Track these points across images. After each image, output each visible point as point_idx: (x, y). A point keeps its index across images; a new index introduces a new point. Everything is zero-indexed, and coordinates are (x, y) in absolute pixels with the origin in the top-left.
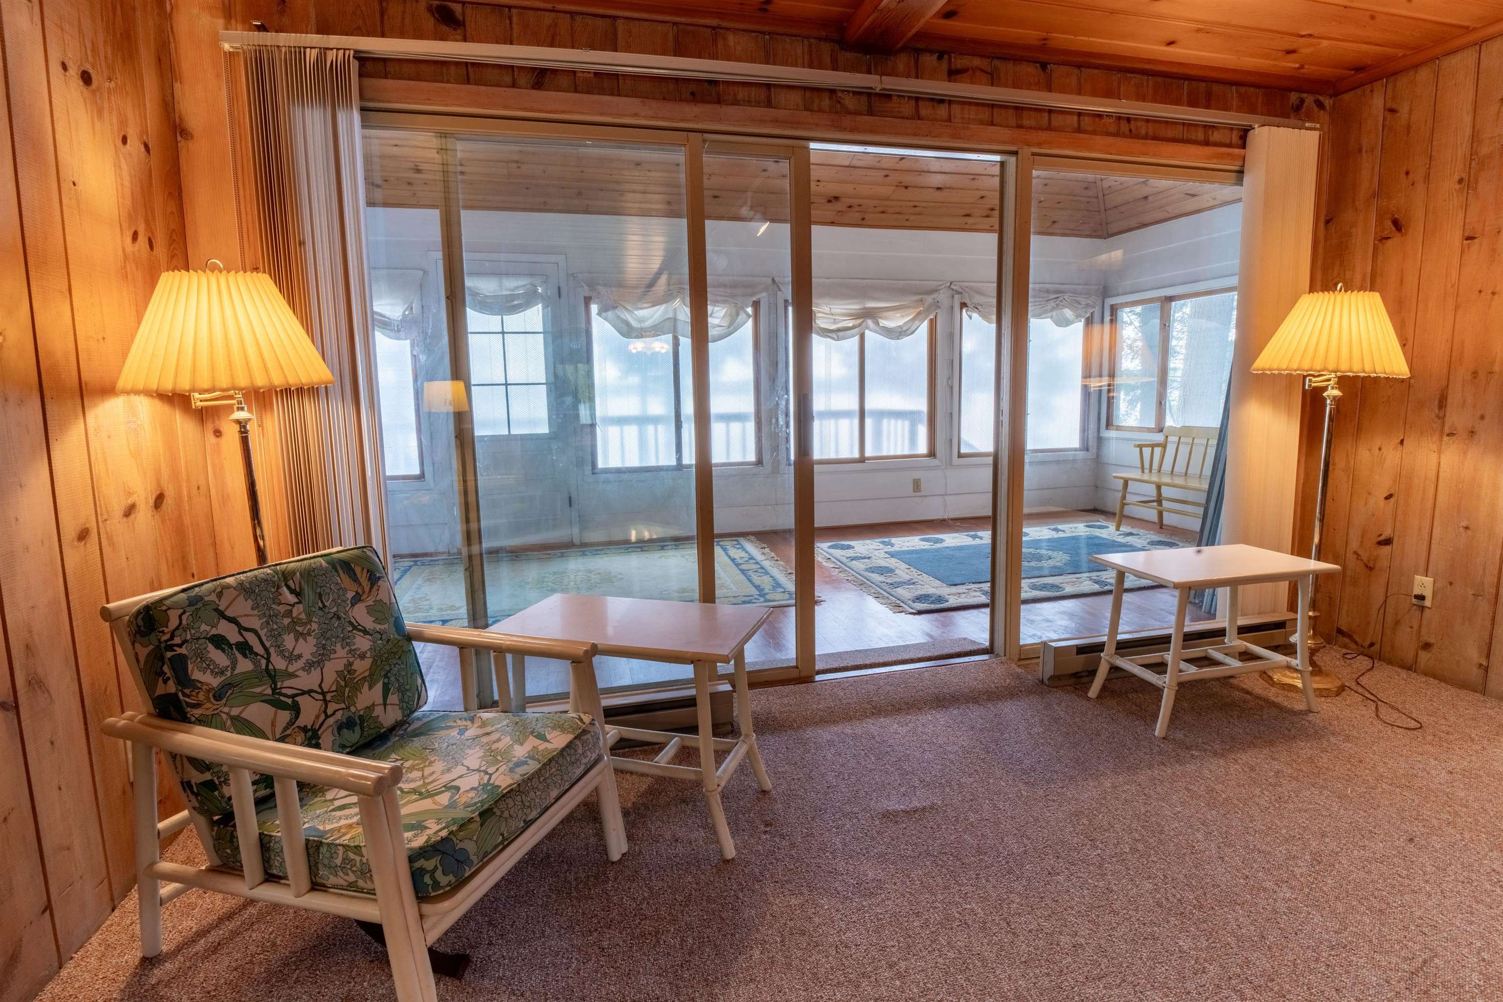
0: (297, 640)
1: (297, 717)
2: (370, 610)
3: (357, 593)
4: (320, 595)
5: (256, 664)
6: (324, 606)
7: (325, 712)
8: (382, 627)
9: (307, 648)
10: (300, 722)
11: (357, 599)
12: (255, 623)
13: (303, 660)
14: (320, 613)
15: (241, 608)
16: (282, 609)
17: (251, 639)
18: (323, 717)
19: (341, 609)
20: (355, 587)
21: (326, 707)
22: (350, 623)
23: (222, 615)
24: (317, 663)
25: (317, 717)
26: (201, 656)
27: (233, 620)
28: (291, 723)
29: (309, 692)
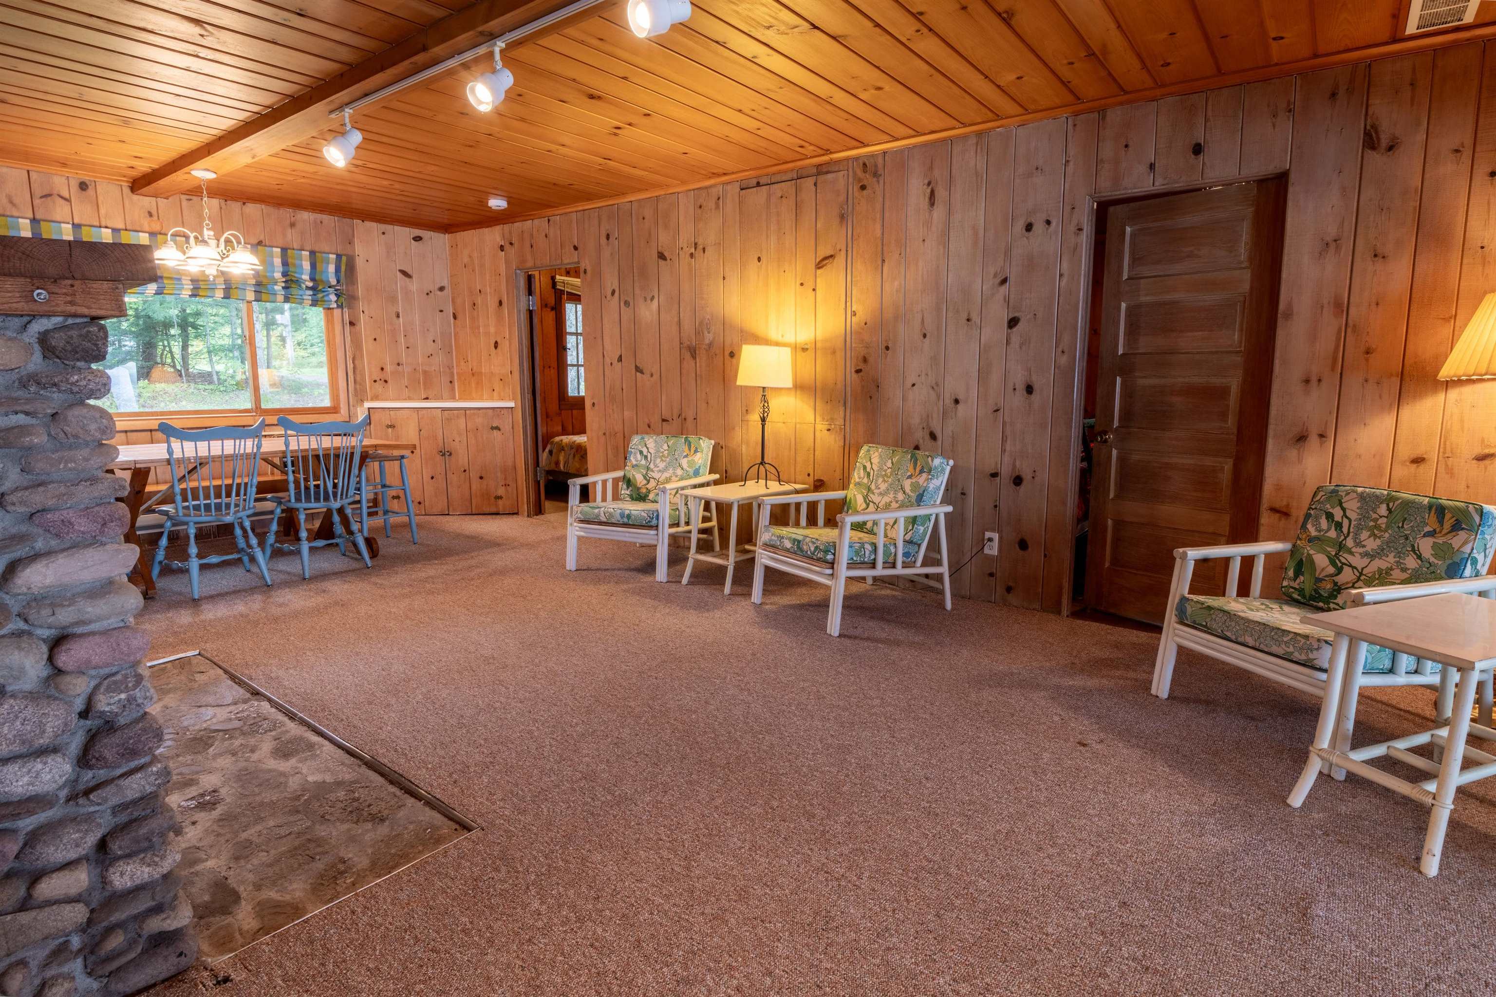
0: (1369, 537)
1: (1337, 575)
2: (1435, 546)
3: (1435, 530)
4: (1405, 519)
5: (1338, 536)
6: (1403, 527)
7: (1354, 584)
8: (1436, 561)
9: (1372, 544)
10: (1336, 579)
11: (1432, 534)
12: (1353, 515)
13: (1364, 549)
14: (1397, 530)
15: (1352, 505)
16: (1374, 516)
17: (1346, 523)
18: (1351, 585)
19: (1413, 534)
20: (1436, 526)
21: (1356, 582)
22: (1413, 546)
23: (1340, 504)
24: (1371, 556)
25: (1347, 583)
26: (1317, 518)
27: (1344, 510)
28: (1332, 576)
29: (1354, 568)
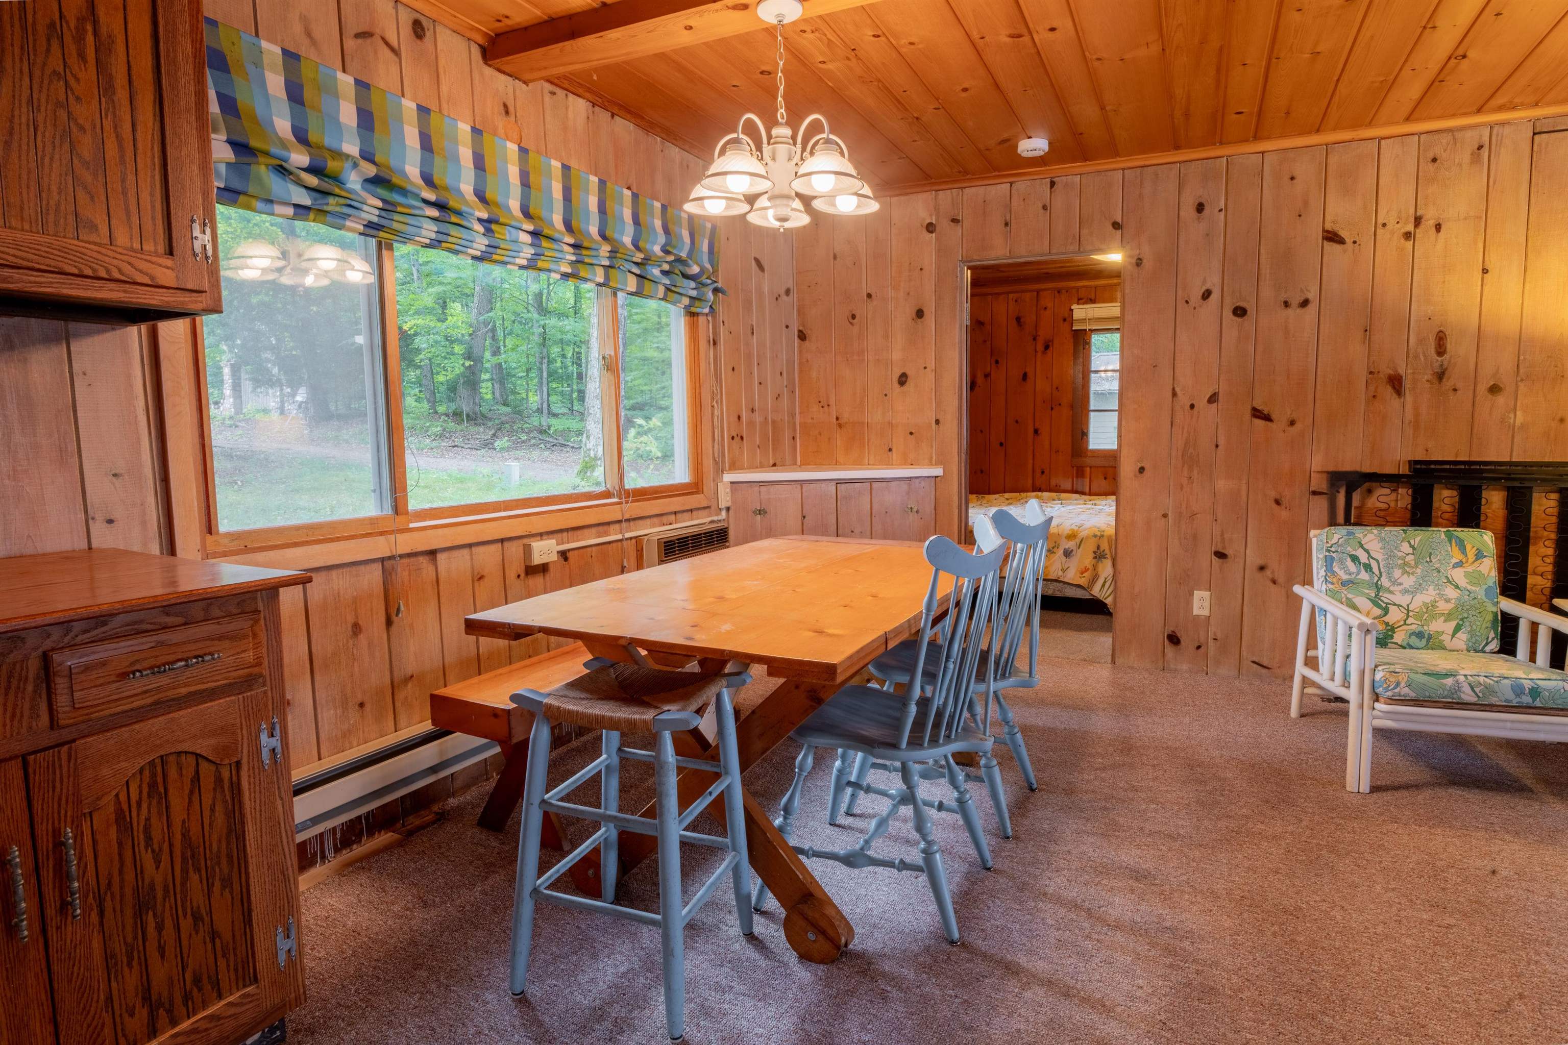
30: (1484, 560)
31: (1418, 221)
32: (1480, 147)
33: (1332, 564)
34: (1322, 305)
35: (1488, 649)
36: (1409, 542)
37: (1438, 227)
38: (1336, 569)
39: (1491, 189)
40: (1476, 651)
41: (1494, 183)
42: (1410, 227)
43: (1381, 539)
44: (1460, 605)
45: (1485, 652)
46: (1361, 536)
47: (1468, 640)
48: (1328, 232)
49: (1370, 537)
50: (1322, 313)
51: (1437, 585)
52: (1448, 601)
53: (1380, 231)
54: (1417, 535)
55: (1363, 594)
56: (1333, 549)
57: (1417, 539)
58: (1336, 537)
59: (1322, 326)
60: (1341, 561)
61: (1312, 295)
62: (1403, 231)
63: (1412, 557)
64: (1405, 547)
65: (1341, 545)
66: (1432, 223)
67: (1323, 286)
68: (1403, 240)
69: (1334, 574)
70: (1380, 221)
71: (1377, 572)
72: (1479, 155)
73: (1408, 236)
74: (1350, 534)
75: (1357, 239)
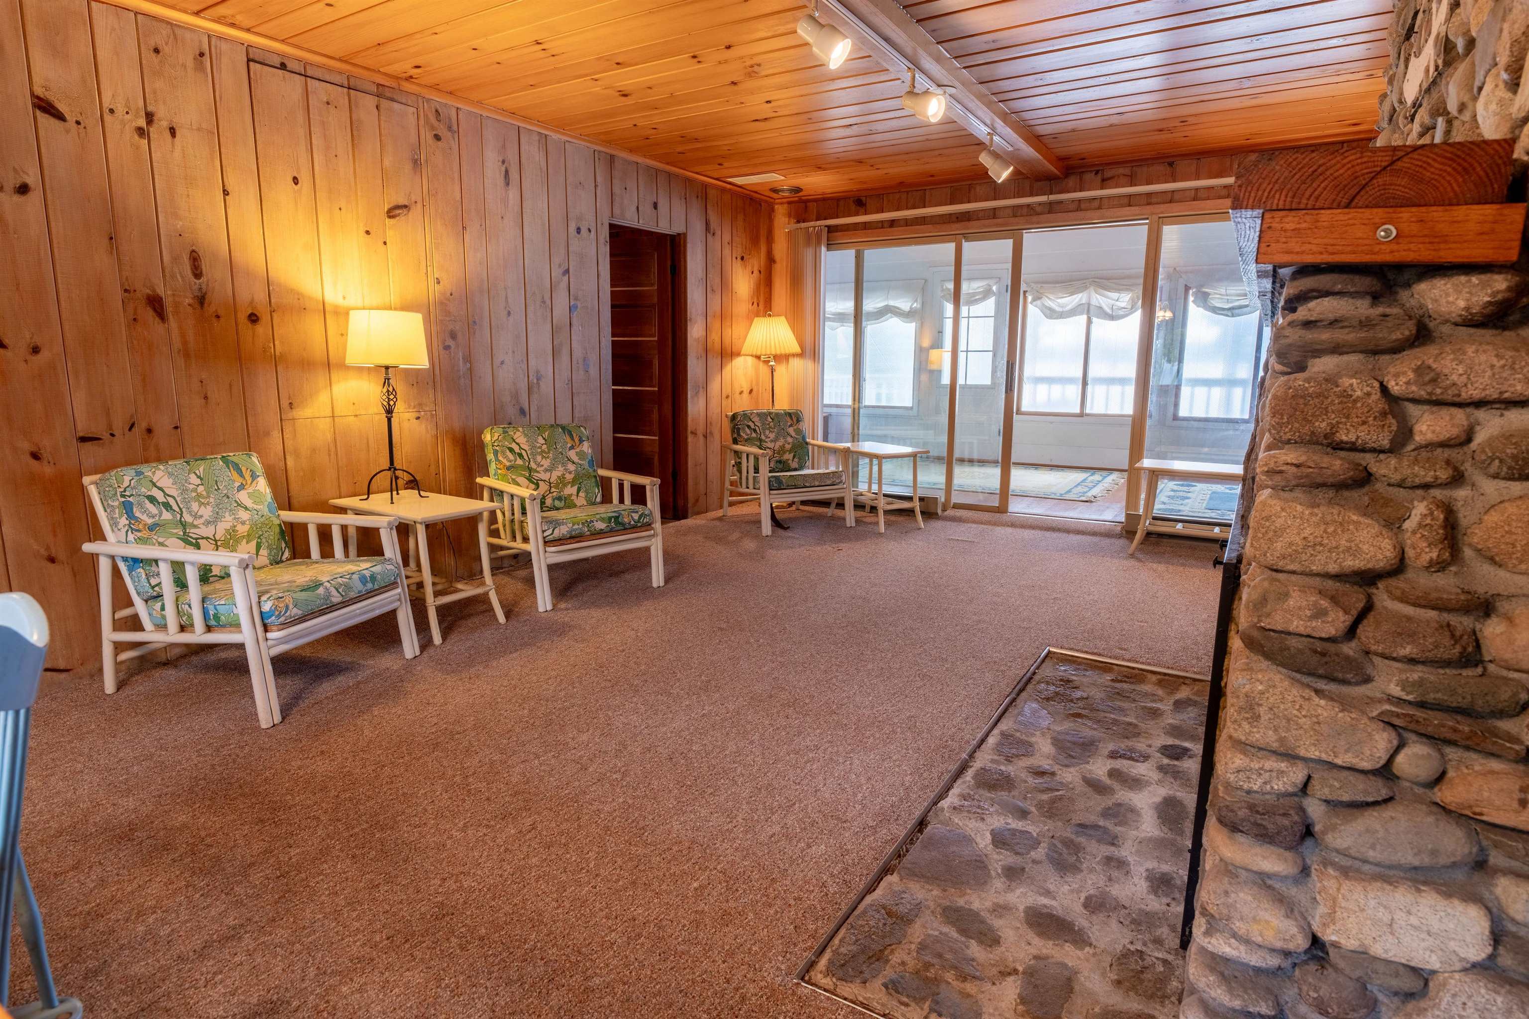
30: (259, 479)
31: (150, 117)
32: (202, 55)
33: (132, 509)
34: (49, 196)
35: (284, 558)
36: (195, 473)
37: (173, 132)
38: (138, 514)
39: (218, 104)
40: (277, 563)
41: (221, 98)
42: (142, 123)
43: (170, 475)
44: (254, 526)
45: (283, 562)
46: (150, 474)
47: (269, 554)
48: (38, 98)
49: (159, 474)
50: (50, 207)
51: (231, 510)
52: (243, 523)
53: (108, 117)
54: (199, 466)
55: (173, 535)
56: (127, 493)
57: (201, 469)
58: (127, 479)
59: (53, 224)
60: (140, 505)
61: (32, 178)
62: (134, 124)
63: (201, 489)
64: (194, 479)
65: (134, 488)
66: (165, 124)
67: (46, 172)
68: (136, 137)
69: (137, 519)
70: (106, 105)
71: (177, 509)
72: (202, 63)
73: (141, 132)
74: (139, 473)
75: (80, 119)
